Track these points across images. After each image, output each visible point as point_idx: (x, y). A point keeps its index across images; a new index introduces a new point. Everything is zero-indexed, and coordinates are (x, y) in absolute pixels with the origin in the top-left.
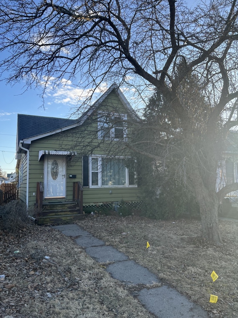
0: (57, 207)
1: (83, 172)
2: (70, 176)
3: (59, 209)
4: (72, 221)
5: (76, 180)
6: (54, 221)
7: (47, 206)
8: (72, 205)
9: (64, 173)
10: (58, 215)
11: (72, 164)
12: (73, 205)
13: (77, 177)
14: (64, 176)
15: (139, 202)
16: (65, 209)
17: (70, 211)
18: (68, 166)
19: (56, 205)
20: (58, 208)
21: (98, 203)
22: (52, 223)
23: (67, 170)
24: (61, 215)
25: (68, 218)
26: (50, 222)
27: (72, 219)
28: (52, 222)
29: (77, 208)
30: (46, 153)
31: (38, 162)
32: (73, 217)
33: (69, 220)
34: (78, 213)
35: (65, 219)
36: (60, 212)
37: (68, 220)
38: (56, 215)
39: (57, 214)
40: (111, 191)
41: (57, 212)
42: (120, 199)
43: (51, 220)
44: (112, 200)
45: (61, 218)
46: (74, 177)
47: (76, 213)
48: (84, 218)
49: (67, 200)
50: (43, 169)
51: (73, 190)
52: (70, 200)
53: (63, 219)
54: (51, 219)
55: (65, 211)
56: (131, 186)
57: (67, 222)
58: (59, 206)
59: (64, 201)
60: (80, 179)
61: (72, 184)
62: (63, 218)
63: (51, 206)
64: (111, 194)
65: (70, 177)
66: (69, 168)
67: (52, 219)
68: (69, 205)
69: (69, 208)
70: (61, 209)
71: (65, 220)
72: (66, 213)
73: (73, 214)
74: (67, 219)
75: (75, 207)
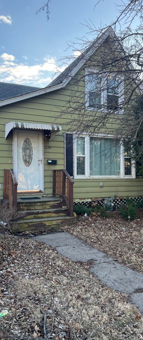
0: (35, 205)
1: (65, 156)
2: (49, 161)
3: (38, 208)
4: (59, 226)
5: (57, 168)
6: (33, 228)
7: (21, 205)
8: (55, 203)
9: (41, 157)
10: (39, 218)
11: (51, 144)
12: (57, 202)
13: (58, 163)
14: (40, 161)
15: (137, 198)
16: (47, 208)
17: (55, 212)
18: (46, 147)
19: (34, 202)
20: (36, 207)
21: (85, 199)
22: (32, 230)
23: (45, 152)
24: (42, 218)
25: (54, 223)
26: (29, 229)
27: (59, 225)
28: (32, 228)
29: (63, 207)
30: (18, 126)
31: (4, 141)
32: (60, 221)
33: (55, 226)
34: (65, 215)
35: (50, 224)
36: (42, 213)
37: (53, 226)
38: (35, 218)
39: (36, 216)
40: (101, 184)
41: (38, 213)
42: (113, 194)
43: (29, 226)
44: (103, 195)
45: (44, 223)
46: (54, 163)
47: (63, 214)
48: (75, 222)
49: (45, 196)
50: (11, 151)
51: (52, 181)
52: (49, 195)
53: (47, 224)
54: (30, 224)
55: (48, 212)
56: (128, 177)
57: (52, 228)
58: (39, 204)
59: (41, 196)
60: (61, 165)
61: (51, 173)
62: (46, 222)
63: (28, 204)
64: (101, 187)
65: (49, 163)
66: (48, 150)
67: (32, 224)
68: (52, 203)
69: (53, 207)
70: (41, 208)
71: (50, 226)
72: (49, 215)
73: (59, 216)
74: (52, 224)
75: (60, 205)
